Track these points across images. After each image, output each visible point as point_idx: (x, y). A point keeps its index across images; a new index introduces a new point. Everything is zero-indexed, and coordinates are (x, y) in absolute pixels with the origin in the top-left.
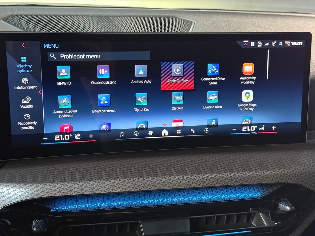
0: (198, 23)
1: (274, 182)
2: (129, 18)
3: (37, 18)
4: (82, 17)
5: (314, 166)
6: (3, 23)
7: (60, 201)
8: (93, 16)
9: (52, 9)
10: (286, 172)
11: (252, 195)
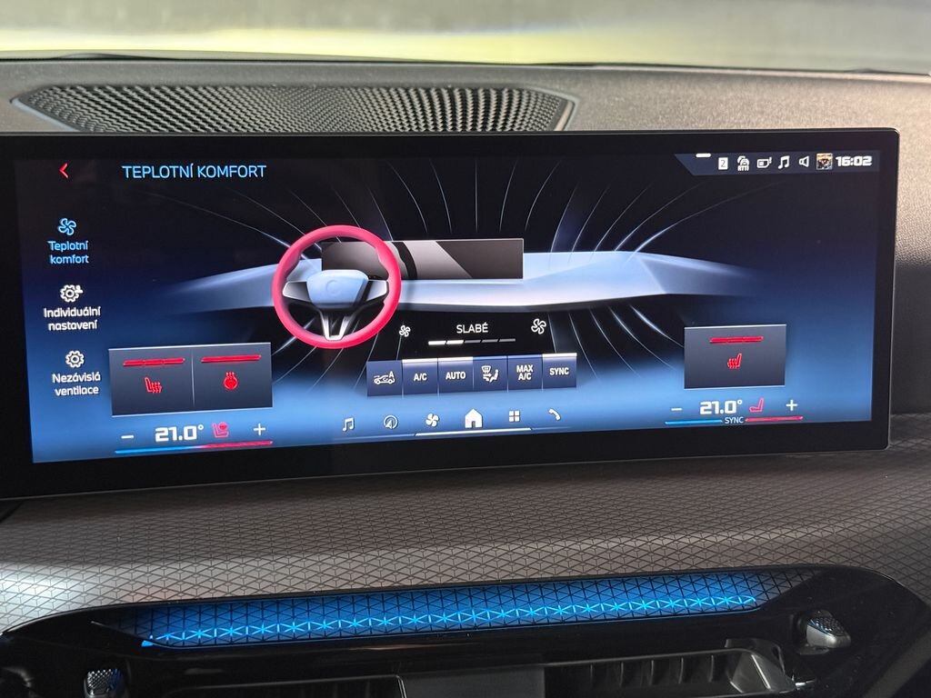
0: (582, 102)
1: (791, 562)
2: (384, 91)
3: (119, 95)
4: (247, 90)
5: (910, 516)
6: (20, 110)
7: (168, 615)
8: (279, 87)
10: (825, 534)
11: (726, 601)
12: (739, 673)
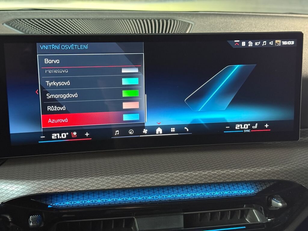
0: (195, 24)
1: (267, 178)
2: (128, 20)
3: (39, 22)
4: (82, 20)
5: (306, 163)
6: (6, 27)
7: (57, 197)
8: (93, 19)
9: (54, 12)
10: (278, 169)
11: (245, 192)
12: (248, 216)
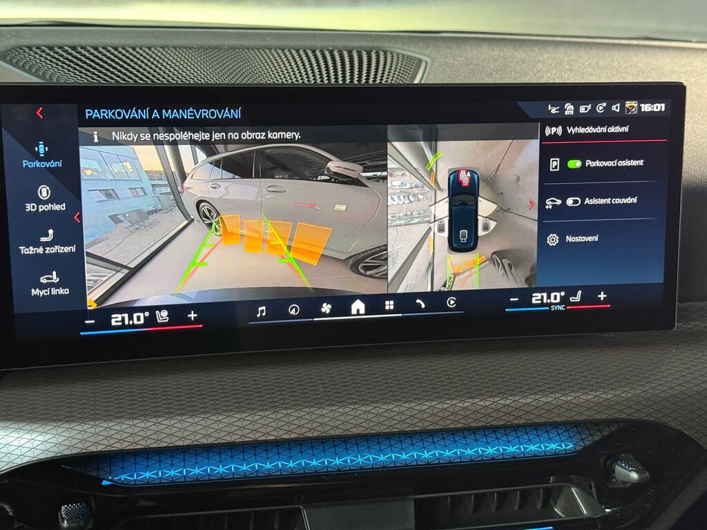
0: (433, 62)
1: (603, 417)
2: (280, 52)
3: (74, 53)
4: (174, 50)
5: (692, 381)
7: (123, 460)
8: (199, 48)
10: (629, 395)
11: (553, 446)
12: (561, 501)
